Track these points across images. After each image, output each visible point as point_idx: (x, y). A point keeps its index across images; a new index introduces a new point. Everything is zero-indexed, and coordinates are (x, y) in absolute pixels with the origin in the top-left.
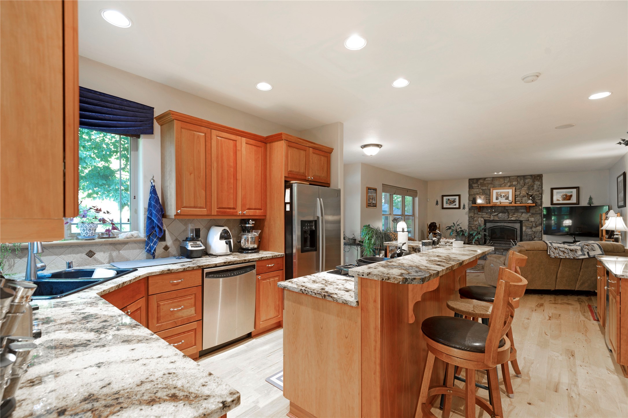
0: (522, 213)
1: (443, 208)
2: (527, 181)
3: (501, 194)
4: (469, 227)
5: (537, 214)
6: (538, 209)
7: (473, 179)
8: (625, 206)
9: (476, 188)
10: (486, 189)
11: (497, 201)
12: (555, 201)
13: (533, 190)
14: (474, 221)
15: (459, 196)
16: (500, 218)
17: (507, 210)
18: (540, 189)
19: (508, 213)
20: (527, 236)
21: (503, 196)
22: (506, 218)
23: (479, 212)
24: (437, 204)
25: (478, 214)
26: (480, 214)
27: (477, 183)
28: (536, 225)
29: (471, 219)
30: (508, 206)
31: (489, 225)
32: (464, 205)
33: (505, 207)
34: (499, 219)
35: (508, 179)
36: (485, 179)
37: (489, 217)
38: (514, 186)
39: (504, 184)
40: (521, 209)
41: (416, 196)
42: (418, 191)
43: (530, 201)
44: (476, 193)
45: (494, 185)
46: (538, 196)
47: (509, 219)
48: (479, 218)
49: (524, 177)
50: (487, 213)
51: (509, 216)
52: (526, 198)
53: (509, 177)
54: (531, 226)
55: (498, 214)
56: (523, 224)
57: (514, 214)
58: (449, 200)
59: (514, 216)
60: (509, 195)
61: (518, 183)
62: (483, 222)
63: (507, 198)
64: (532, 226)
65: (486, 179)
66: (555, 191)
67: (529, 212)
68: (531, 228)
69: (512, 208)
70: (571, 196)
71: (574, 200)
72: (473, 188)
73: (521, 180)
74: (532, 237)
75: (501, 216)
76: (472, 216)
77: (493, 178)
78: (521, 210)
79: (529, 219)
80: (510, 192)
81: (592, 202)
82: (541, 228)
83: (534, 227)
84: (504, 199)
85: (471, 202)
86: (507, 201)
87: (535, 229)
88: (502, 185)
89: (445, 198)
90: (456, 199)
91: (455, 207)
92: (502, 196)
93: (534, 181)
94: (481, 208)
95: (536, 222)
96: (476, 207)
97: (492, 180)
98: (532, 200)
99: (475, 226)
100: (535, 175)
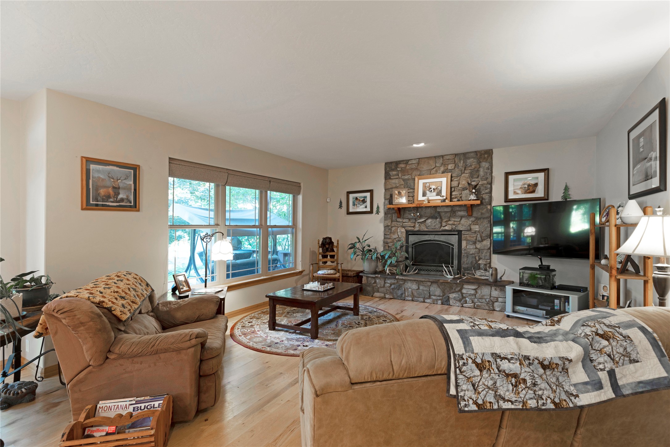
0: (462, 217)
1: (349, 213)
2: (469, 161)
3: (431, 187)
4: (384, 243)
5: (484, 218)
6: (485, 210)
7: (391, 163)
8: (665, 190)
9: (395, 177)
10: (408, 179)
11: (424, 198)
12: (511, 196)
13: (478, 177)
14: (391, 233)
15: (371, 191)
16: (429, 226)
17: (439, 213)
18: (488, 176)
19: (441, 218)
20: (467, 257)
21: (434, 189)
22: (437, 227)
23: (398, 217)
24: (341, 206)
25: (397, 221)
26: (399, 222)
27: (395, 169)
28: (481, 237)
29: (387, 230)
30: (439, 206)
31: (413, 239)
32: (378, 207)
33: (435, 207)
34: (427, 228)
35: (441, 161)
36: (407, 162)
37: (412, 225)
38: (450, 171)
39: (434, 169)
40: (460, 211)
41: (299, 194)
42: (302, 185)
43: (473, 197)
44: (394, 186)
45: (420, 171)
46: (486, 187)
47: (442, 228)
48: (398, 227)
49: (465, 156)
50: (409, 219)
51: (441, 223)
52: (467, 192)
53: (443, 156)
54: (474, 239)
55: (425, 220)
56: (463, 236)
57: (449, 220)
58: (357, 198)
59: (450, 222)
60: (441, 188)
61: (456, 166)
62: (404, 235)
63: (439, 193)
64: (476, 239)
65: (410, 163)
66: (511, 178)
67: (471, 215)
68: (475, 243)
69: (446, 210)
70: (536, 185)
71: (540, 193)
72: (390, 178)
73: (460, 160)
74: (475, 258)
75: (430, 224)
76: (389, 224)
77: (419, 159)
78: (459, 213)
79: (472, 227)
80: (443, 181)
81: (569, 195)
82: (489, 243)
83: (479, 241)
84: (435, 194)
85: (387, 202)
86: (439, 197)
87: (480, 244)
88: (433, 171)
89: (351, 196)
90: (366, 197)
91: (365, 210)
92: (432, 189)
93: (480, 162)
94: (400, 211)
95: (482, 233)
96: (393, 209)
97: (418, 164)
98: (476, 194)
99: (393, 242)
100: (482, 151)
